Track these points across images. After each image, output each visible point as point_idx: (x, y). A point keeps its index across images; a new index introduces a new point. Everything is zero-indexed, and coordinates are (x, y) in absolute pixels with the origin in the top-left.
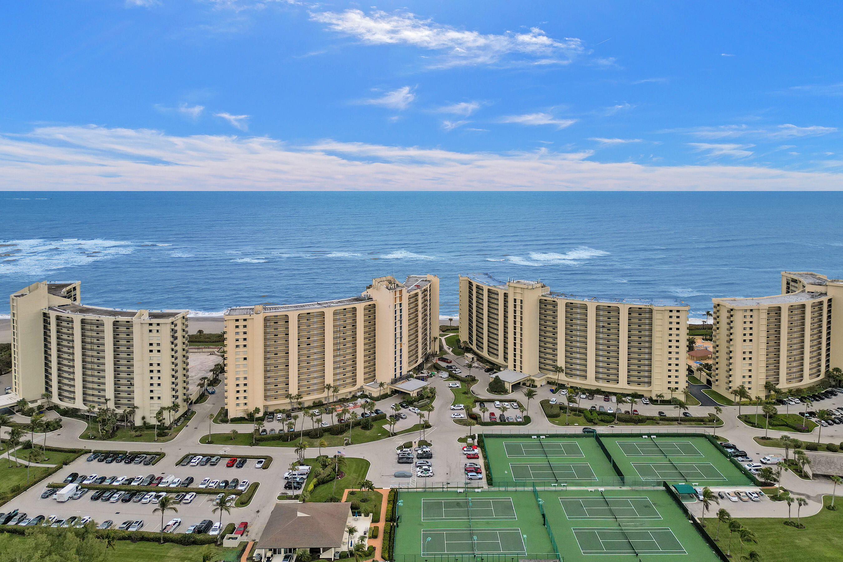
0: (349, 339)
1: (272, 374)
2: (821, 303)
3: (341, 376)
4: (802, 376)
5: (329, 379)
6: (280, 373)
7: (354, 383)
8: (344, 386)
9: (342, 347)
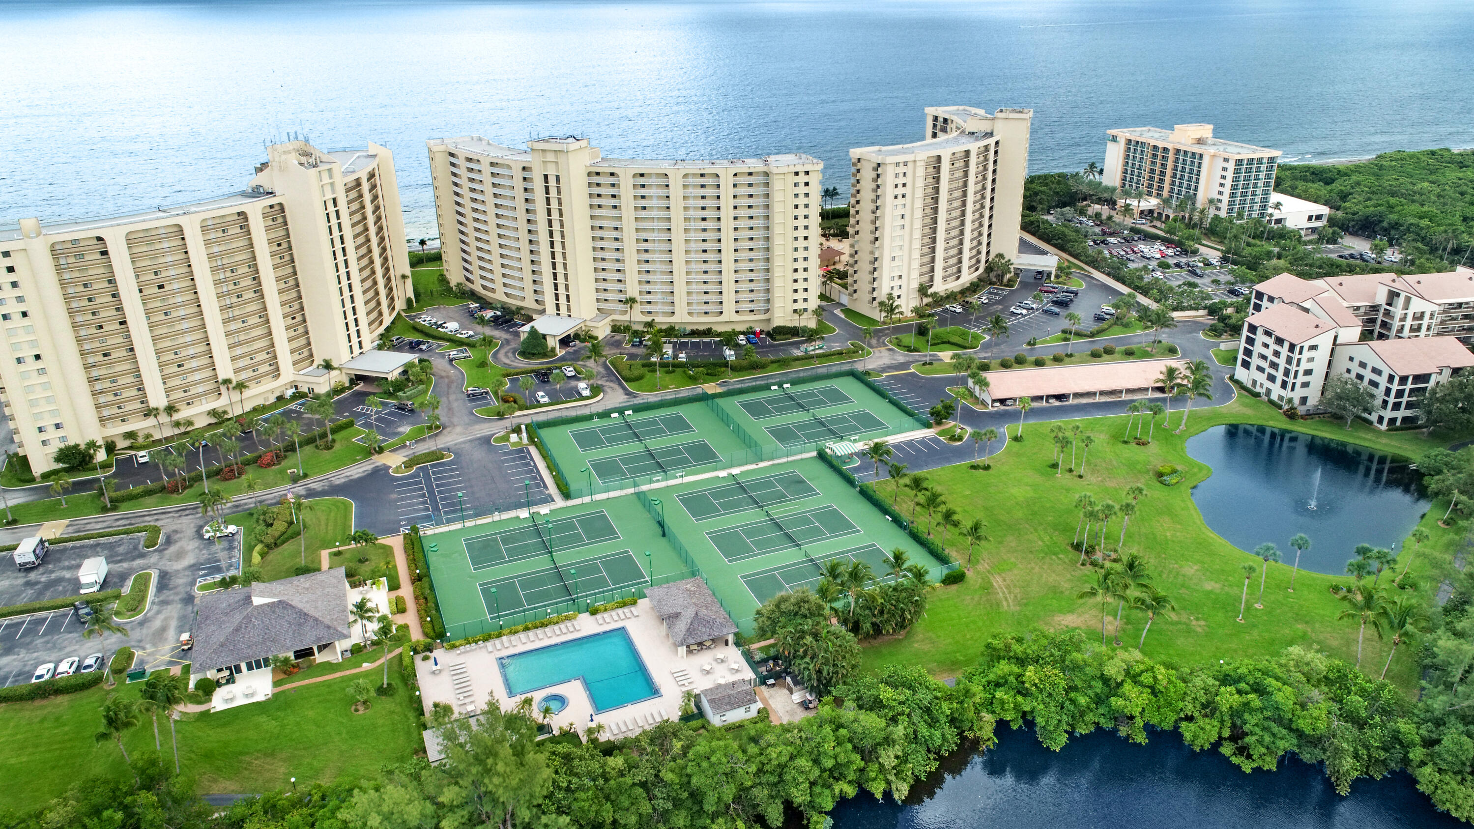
0: (247, 282)
1: (103, 372)
2: (987, 148)
3: (247, 361)
4: (959, 271)
5: (225, 371)
6: (119, 368)
7: (276, 372)
8: (258, 379)
9: (235, 300)
